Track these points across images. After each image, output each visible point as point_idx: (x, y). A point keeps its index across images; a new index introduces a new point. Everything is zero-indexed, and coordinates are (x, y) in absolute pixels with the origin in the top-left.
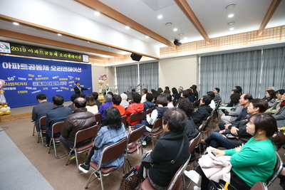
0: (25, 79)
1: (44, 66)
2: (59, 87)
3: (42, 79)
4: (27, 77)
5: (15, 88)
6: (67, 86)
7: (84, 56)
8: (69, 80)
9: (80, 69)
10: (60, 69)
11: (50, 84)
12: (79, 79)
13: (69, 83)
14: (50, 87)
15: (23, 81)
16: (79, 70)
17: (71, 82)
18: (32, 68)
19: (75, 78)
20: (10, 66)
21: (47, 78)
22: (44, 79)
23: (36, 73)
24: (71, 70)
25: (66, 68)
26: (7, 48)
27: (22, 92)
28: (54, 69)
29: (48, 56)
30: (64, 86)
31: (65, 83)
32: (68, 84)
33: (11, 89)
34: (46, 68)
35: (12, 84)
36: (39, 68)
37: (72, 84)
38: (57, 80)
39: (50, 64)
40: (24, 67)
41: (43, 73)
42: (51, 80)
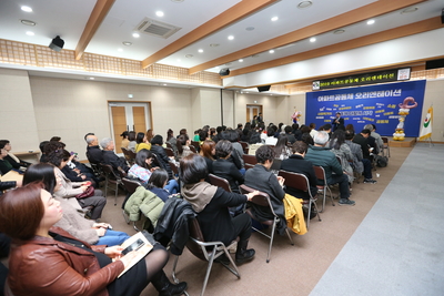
0: (331, 109)
1: (349, 95)
2: (361, 117)
3: (345, 108)
4: (333, 108)
6: (373, 117)
7: (400, 71)
8: (377, 109)
9: (400, 92)
10: (366, 96)
11: (352, 113)
12: (394, 106)
13: (377, 112)
14: (351, 117)
15: (329, 111)
16: (396, 93)
17: (380, 111)
18: (338, 98)
19: (386, 105)
20: (323, 99)
21: (350, 108)
22: (347, 108)
23: (340, 103)
24: (382, 94)
25: (374, 94)
26: (318, 86)
28: (358, 96)
29: (354, 84)
30: (368, 116)
31: (371, 113)
32: (374, 114)
33: (321, 118)
34: (351, 97)
35: (322, 114)
36: (344, 97)
37: (381, 114)
38: (361, 109)
39: (354, 91)
40: (331, 98)
41: (347, 103)
42: (354, 109)
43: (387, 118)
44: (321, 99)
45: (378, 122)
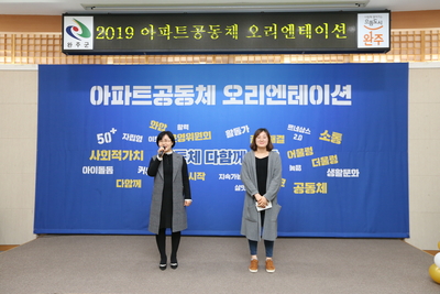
0: (139, 139)
1: (200, 88)
3: (190, 137)
4: (146, 133)
5: (110, 170)
7: (361, 18)
8: (291, 144)
9: (348, 91)
10: (256, 96)
11: (214, 157)
12: (337, 138)
13: (292, 154)
14: (212, 172)
15: (133, 146)
16: (343, 95)
17: (300, 153)
18: (164, 97)
19: (317, 132)
20: (107, 95)
21: (207, 136)
22: (197, 136)
23: (172, 114)
24: (301, 96)
25: (280, 91)
26: (85, 34)
27: (128, 183)
28: (234, 96)
33: (101, 170)
34: (207, 95)
35: (105, 155)
36: (183, 96)
37: (305, 161)
38: (242, 142)
39: (218, 77)
40: (139, 95)
41: (196, 116)
42: (219, 141)
43: (319, 175)
44: (100, 96)
45: (299, 189)
